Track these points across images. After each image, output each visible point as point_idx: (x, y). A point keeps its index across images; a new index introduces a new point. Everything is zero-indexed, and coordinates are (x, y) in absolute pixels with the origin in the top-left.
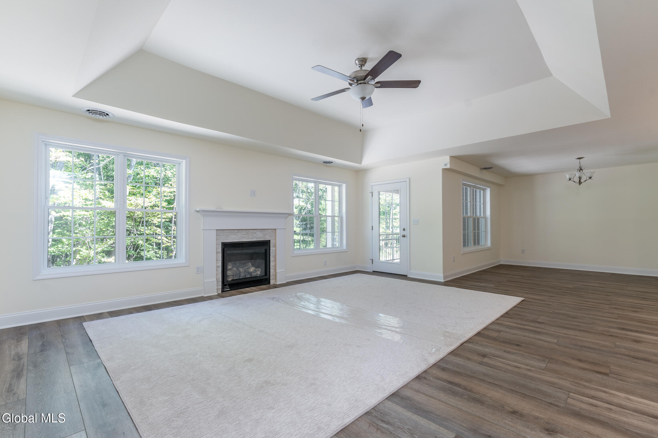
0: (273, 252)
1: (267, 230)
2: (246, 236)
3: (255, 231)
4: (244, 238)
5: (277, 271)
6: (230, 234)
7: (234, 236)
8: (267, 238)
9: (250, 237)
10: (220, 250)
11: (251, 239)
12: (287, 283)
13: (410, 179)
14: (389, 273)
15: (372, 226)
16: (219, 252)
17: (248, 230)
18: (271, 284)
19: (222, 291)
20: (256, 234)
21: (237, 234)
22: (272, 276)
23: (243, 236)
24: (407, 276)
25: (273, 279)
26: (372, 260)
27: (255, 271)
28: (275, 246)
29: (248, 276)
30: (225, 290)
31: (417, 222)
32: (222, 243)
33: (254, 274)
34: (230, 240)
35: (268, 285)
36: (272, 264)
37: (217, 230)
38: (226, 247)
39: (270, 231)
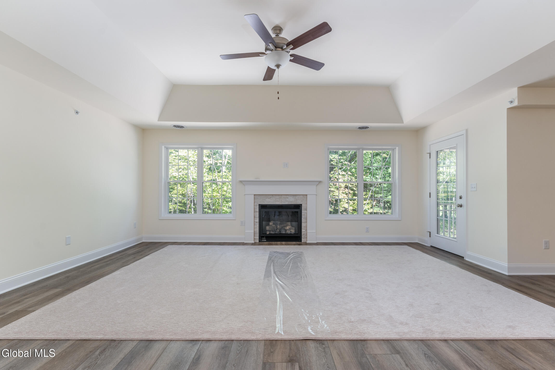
0: (304, 214)
1: (298, 196)
2: (279, 200)
3: (287, 196)
4: (277, 201)
5: (308, 232)
6: (265, 198)
7: (268, 199)
8: (298, 202)
9: (282, 201)
10: (257, 210)
11: (284, 202)
12: (317, 243)
13: (467, 131)
14: (446, 251)
15: (430, 193)
16: (257, 212)
17: (280, 196)
18: (302, 242)
19: (259, 241)
20: (288, 198)
21: (272, 198)
22: (304, 235)
23: (277, 200)
24: (463, 257)
25: (304, 238)
26: (430, 233)
27: (290, 229)
28: (306, 209)
29: (284, 232)
30: (262, 240)
31: (475, 187)
32: (259, 204)
33: (288, 232)
34: (265, 203)
35: (300, 242)
36: (303, 225)
37: (254, 195)
38: (262, 207)
39: (302, 196)
